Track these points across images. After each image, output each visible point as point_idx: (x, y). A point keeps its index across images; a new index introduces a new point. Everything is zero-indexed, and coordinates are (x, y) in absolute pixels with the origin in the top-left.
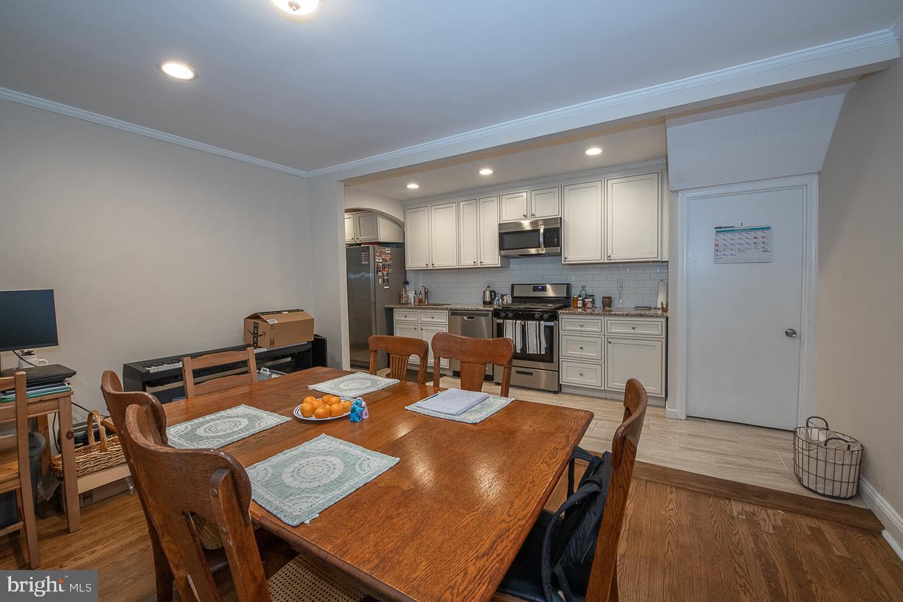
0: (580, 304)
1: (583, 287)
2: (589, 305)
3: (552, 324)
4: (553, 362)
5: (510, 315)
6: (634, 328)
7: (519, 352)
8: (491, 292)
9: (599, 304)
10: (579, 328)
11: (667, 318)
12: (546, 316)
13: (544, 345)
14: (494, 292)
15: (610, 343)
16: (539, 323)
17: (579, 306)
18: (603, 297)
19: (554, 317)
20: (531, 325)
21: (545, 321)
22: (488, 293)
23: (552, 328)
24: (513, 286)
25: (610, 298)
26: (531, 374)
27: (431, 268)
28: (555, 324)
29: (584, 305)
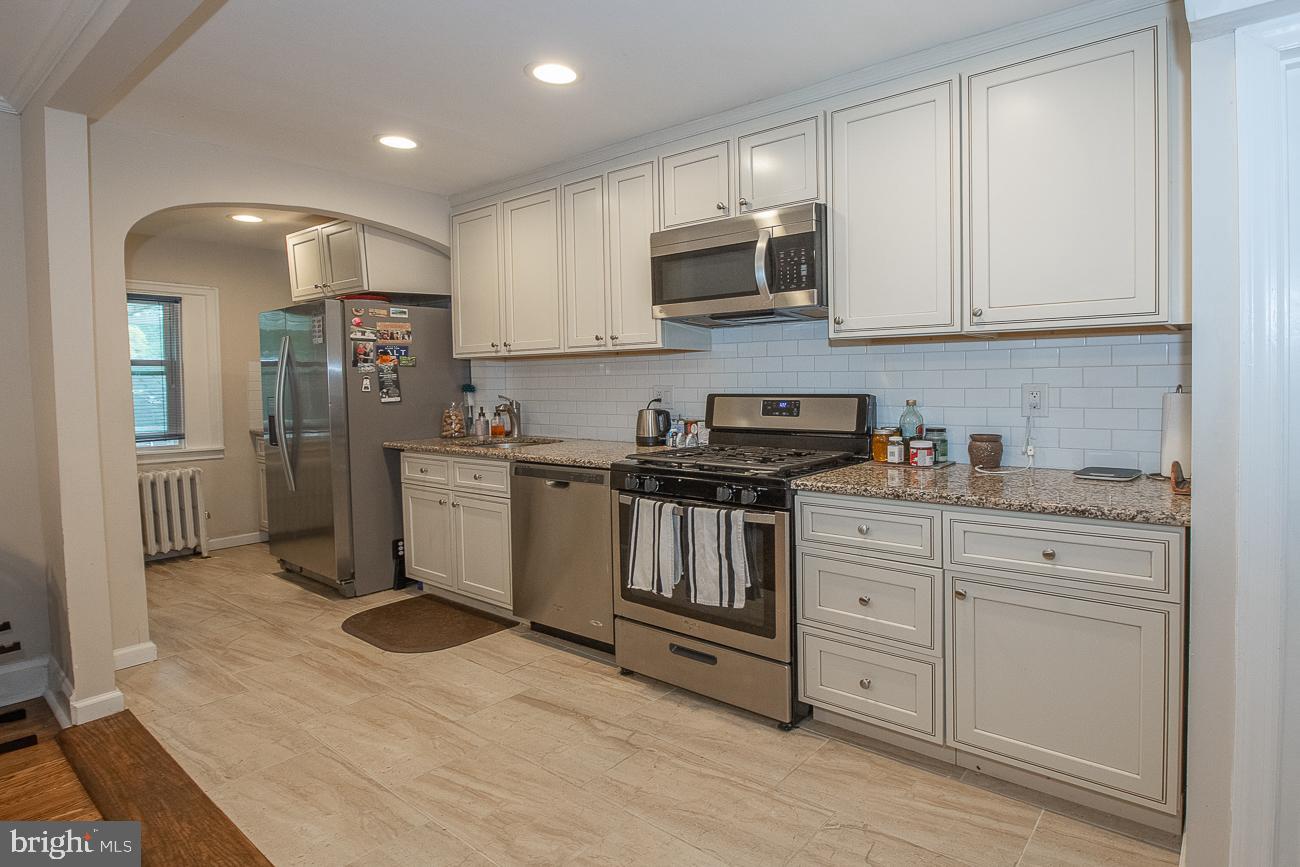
0: (894, 453)
1: (912, 404)
2: (924, 459)
3: (767, 518)
4: (772, 636)
5: (652, 484)
6: (1050, 556)
7: (670, 595)
8: (658, 413)
9: (959, 453)
10: (859, 539)
11: (1188, 529)
12: (748, 496)
13: (743, 582)
14: (667, 415)
15: (960, 595)
16: (728, 517)
17: (890, 459)
18: (974, 438)
19: (775, 497)
20: (705, 518)
21: (750, 507)
22: (650, 417)
23: (768, 531)
24: (711, 399)
25: (995, 439)
26: (712, 660)
27: (504, 353)
28: (781, 520)
29: (908, 458)
